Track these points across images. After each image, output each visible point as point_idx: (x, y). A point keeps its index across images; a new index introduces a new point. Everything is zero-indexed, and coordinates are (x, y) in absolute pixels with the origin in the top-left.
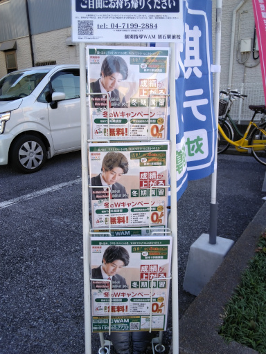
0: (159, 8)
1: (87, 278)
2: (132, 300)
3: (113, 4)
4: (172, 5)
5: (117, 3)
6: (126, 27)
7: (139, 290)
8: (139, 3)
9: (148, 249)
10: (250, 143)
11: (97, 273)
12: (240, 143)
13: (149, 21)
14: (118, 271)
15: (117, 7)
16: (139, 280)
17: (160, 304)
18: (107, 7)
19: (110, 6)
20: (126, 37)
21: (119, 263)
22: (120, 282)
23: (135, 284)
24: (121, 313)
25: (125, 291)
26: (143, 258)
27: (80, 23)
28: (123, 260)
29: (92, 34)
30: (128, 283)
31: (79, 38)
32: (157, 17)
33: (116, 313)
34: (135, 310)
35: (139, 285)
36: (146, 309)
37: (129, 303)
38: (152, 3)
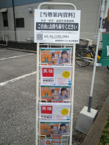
0: (70, 29)
3: (51, 27)
4: (75, 28)
5: (53, 27)
6: (56, 37)
8: (62, 27)
13: (65, 34)
15: (53, 28)
18: (49, 28)
20: (56, 41)
27: (37, 35)
29: (42, 39)
31: (37, 41)
32: (69, 33)
38: (67, 27)
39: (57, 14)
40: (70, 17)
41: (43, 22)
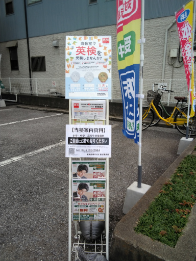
0: (101, 143)
1: (70, 196)
2: (90, 206)
4: (106, 142)
5: (84, 141)
6: (87, 151)
7: (93, 202)
8: (93, 141)
9: (96, 184)
10: (175, 120)
11: (75, 194)
12: (168, 120)
13: (97, 148)
14: (84, 194)
15: (84, 143)
16: (93, 197)
17: (102, 208)
18: (80, 143)
19: (82, 142)
20: (88, 155)
21: (85, 190)
22: (84, 198)
23: (91, 199)
24: (85, 212)
25: (87, 203)
26: (94, 188)
27: (70, 149)
28: (86, 189)
29: (74, 153)
30: (88, 199)
33: (83, 212)
34: (92, 210)
35: (93, 200)
36: (96, 210)
37: (89, 208)
38: (98, 141)
39: (88, 130)
40: (101, 132)
41: (75, 137)
